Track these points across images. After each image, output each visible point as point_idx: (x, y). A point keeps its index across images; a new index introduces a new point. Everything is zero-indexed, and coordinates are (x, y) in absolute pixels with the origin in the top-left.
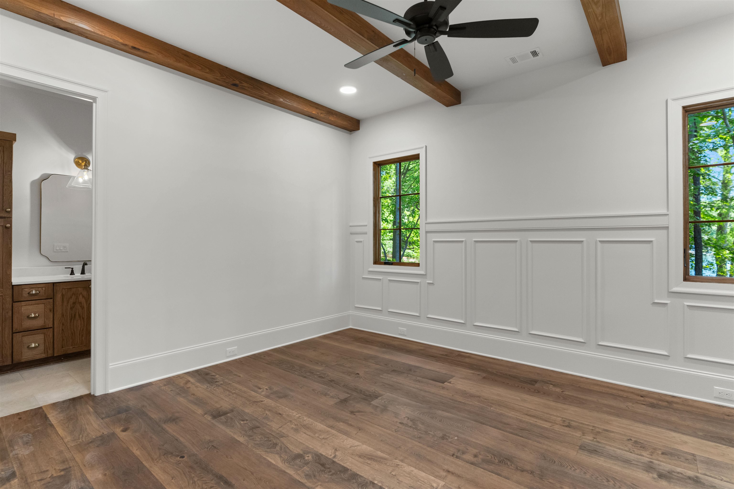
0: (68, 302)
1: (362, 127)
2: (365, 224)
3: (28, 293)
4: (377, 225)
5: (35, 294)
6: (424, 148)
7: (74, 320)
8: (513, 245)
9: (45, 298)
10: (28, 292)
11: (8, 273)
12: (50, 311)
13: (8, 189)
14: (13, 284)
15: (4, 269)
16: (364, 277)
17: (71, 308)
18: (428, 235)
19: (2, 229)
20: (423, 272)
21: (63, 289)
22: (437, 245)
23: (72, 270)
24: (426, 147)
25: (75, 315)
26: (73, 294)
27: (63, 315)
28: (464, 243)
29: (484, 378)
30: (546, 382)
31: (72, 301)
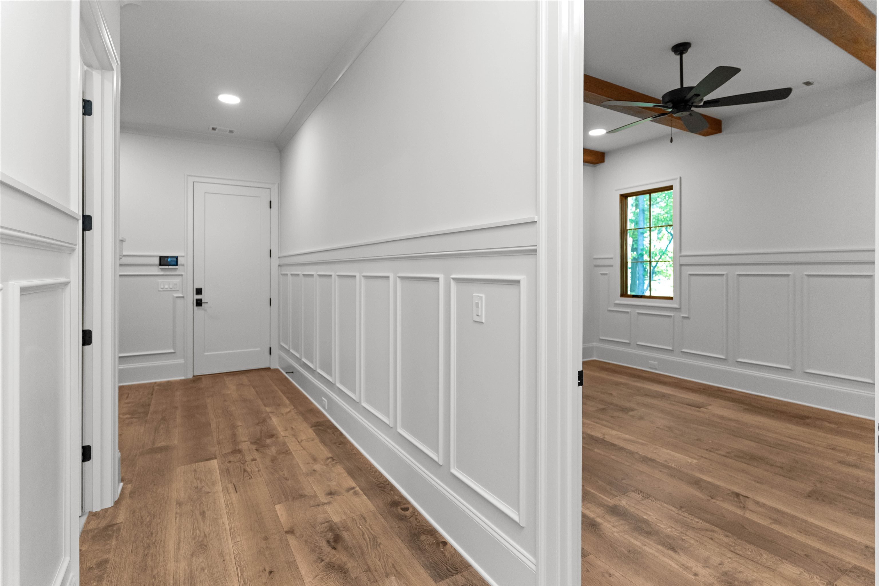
1: (608, 160)
2: (611, 256)
4: (624, 258)
6: (678, 180)
8: (785, 279)
16: (609, 309)
18: (683, 268)
20: (676, 306)
22: (692, 278)
24: (681, 178)
28: (725, 276)
29: (746, 409)
30: (821, 420)
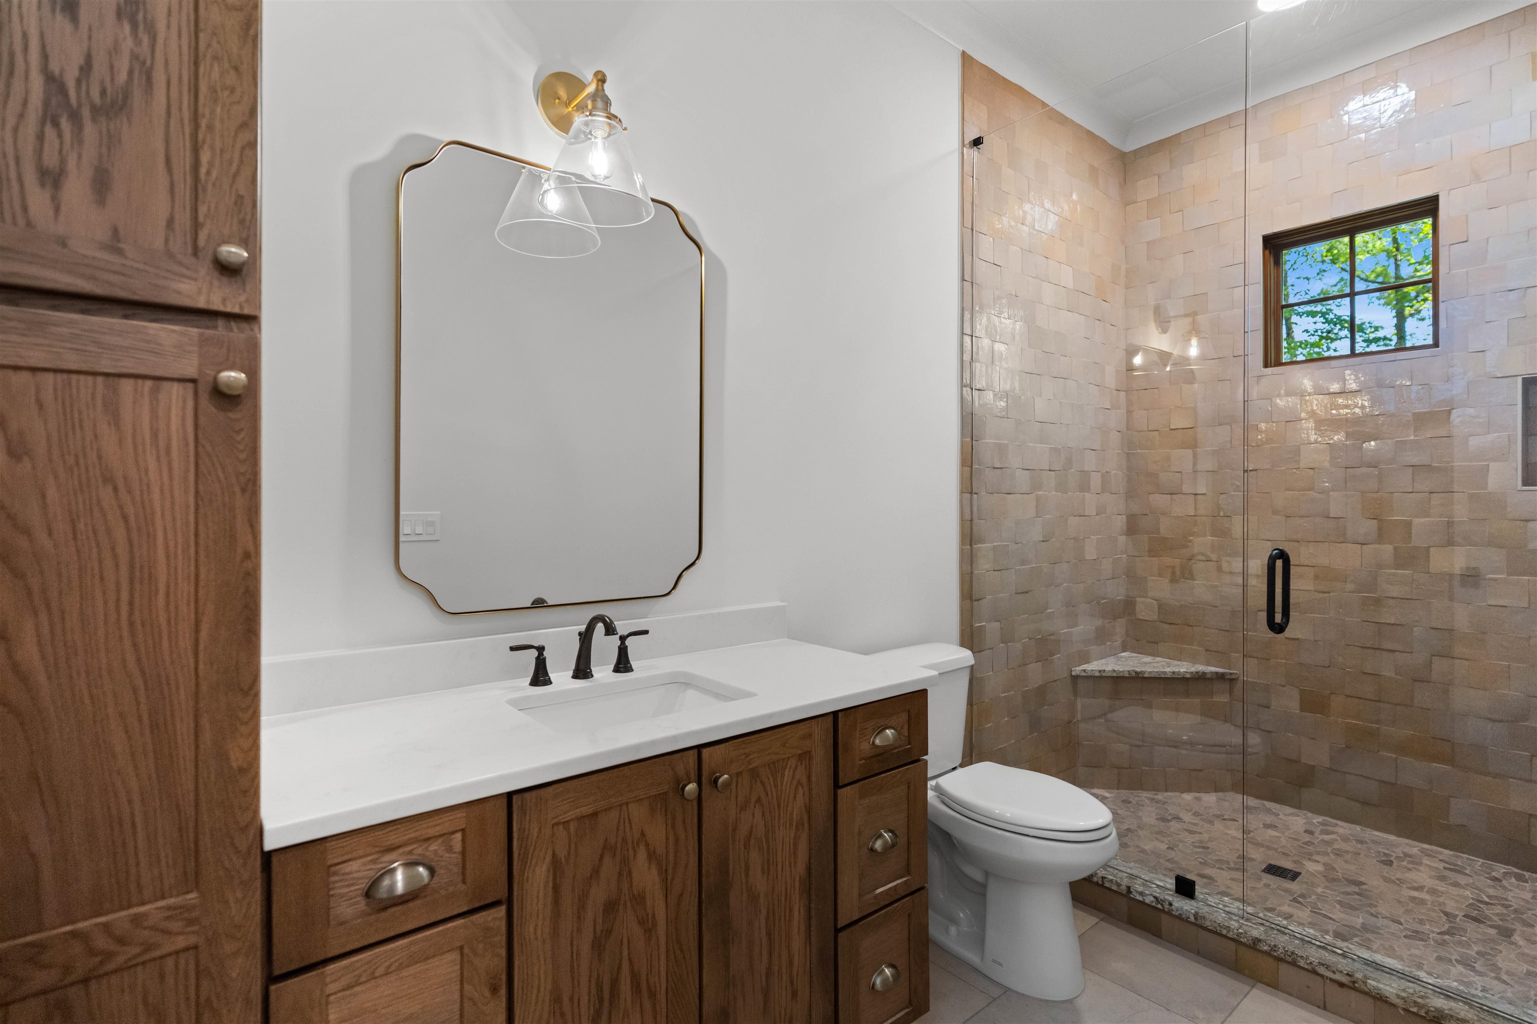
0: (581, 907)
3: (368, 894)
5: (410, 896)
7: (610, 1013)
9: (465, 909)
10: (363, 885)
11: (236, 759)
12: (494, 990)
13: (232, 90)
14: (269, 845)
15: (207, 737)
17: (598, 945)
19: (190, 403)
21: (558, 824)
23: (538, 658)
25: (615, 983)
26: (604, 847)
27: (557, 999)
31: (598, 894)
